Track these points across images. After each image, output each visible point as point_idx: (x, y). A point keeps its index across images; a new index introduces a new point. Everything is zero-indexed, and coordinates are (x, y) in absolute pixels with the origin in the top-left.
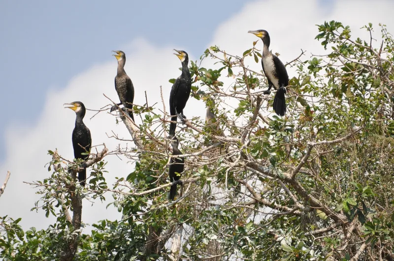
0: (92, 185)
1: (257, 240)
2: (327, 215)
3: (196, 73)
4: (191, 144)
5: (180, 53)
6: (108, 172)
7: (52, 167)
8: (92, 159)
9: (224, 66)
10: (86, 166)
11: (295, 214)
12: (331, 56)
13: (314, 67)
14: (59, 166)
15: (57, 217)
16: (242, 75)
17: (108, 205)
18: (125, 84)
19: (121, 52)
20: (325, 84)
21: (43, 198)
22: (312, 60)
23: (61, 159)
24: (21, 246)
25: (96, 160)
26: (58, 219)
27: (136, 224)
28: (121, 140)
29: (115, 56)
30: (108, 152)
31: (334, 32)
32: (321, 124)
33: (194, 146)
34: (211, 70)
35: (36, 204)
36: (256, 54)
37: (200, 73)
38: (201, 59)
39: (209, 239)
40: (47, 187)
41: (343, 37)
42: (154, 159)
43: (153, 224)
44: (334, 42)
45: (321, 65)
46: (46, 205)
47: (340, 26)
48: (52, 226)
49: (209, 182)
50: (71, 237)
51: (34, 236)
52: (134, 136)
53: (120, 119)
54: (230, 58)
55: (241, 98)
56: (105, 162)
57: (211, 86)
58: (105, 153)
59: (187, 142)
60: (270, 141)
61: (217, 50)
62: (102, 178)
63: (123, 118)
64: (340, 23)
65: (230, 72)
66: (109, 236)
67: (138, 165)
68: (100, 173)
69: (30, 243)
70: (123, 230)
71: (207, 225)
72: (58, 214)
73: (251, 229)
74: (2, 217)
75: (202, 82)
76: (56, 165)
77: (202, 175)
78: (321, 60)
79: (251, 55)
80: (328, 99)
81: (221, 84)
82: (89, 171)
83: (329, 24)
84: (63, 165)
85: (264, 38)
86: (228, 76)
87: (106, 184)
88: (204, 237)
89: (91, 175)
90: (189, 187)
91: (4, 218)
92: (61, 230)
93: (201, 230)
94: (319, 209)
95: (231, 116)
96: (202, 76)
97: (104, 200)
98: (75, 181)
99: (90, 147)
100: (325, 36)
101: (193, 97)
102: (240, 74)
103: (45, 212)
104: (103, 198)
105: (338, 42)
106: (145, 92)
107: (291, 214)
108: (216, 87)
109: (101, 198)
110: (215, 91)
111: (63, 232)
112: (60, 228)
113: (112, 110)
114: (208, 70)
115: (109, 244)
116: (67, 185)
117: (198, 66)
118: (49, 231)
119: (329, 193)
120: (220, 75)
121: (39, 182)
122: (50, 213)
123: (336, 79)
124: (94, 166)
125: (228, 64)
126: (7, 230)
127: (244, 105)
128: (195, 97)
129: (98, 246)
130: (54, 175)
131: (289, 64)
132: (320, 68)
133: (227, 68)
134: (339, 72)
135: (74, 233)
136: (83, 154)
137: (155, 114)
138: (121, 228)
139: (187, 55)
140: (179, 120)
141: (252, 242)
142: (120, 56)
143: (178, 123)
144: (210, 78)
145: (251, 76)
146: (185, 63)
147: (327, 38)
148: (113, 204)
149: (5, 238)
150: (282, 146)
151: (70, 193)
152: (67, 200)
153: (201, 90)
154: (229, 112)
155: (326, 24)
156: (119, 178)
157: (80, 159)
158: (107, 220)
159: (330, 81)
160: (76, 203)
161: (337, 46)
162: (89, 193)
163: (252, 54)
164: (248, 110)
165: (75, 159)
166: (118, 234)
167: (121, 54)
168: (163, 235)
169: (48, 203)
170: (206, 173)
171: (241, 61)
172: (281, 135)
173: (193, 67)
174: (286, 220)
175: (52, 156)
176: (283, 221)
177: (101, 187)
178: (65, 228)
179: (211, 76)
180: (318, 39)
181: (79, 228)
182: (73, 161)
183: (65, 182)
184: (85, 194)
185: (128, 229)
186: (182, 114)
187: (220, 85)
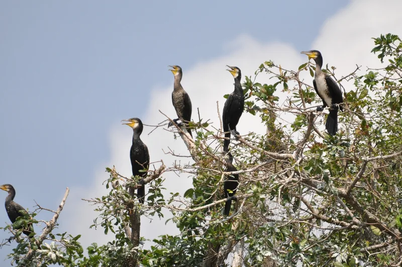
0: (150, 201)
1: (312, 257)
2: (381, 230)
3: (251, 88)
4: (247, 159)
5: (233, 69)
6: (166, 189)
7: (110, 184)
8: (149, 176)
9: (280, 81)
10: (144, 183)
11: (352, 229)
12: (388, 69)
13: (370, 80)
14: (117, 183)
15: (116, 234)
16: (297, 89)
17: (167, 221)
18: (182, 98)
19: (178, 66)
20: (383, 97)
21: (102, 214)
22: (368, 73)
23: (119, 176)
24: (82, 262)
25: (154, 177)
26: (117, 236)
27: (195, 240)
28: (177, 156)
29: (172, 71)
30: (165, 169)
31: (391, 45)
32: (378, 138)
33: (250, 161)
34: (266, 85)
35: (95, 221)
36: (312, 68)
37: (255, 88)
38: (255, 74)
39: (263, 256)
40: (105, 204)
41: (400, 49)
42: (211, 175)
43: (211, 240)
44: (391, 55)
45: (377, 78)
46: (104, 222)
47: (396, 39)
48: (110, 243)
49: (262, 200)
50: (130, 254)
51: (96, 251)
52: (191, 152)
53: (178, 135)
54: (286, 73)
55: (296, 113)
56: (162, 179)
57: (267, 101)
58: (162, 170)
59: (244, 158)
60: (323, 158)
61: (271, 65)
62: (160, 195)
63: (181, 134)
64: (397, 36)
65: (286, 86)
66: (168, 252)
67: (195, 181)
68: (158, 190)
69: (91, 260)
70: (182, 246)
71: (261, 242)
72: (117, 231)
73: (305, 246)
74: (61, 234)
75: (257, 97)
76: (114, 182)
77: (255, 193)
78: (377, 73)
79: (306, 70)
80: (386, 112)
81: (277, 99)
82: (147, 187)
83: (385, 37)
84: (121, 183)
85: (317, 58)
86: (283, 91)
87: (164, 200)
88: (258, 254)
89: (149, 192)
90: (243, 203)
91: (64, 235)
92: (119, 248)
93: (255, 247)
94: (373, 225)
95: (287, 130)
96: (257, 91)
97: (163, 216)
98: (134, 198)
99: (148, 164)
100: (382, 49)
101: (248, 112)
102: (295, 88)
103: (104, 229)
104: (161, 215)
105: (395, 55)
106: (198, 109)
107: (349, 228)
108: (272, 102)
109: (159, 215)
110: (271, 106)
111: (121, 249)
112: (119, 245)
113: (170, 125)
114: (262, 85)
115: (169, 260)
116: (125, 203)
117: (252, 81)
118: (108, 248)
119: (386, 208)
120: (275, 90)
121: (98, 199)
122: (109, 230)
123: (394, 92)
124: (151, 183)
125: (284, 79)
126: (67, 247)
127: (301, 120)
128: (250, 112)
129: (158, 262)
130: (113, 192)
131: (345, 78)
132: (377, 82)
133: (283, 82)
134: (397, 85)
135: (132, 251)
136: (141, 171)
137: (208, 131)
138: (180, 244)
139: (240, 71)
140: (232, 136)
141: (306, 259)
142: (176, 71)
143: (231, 139)
144: (265, 93)
145: (308, 91)
146: (238, 79)
147: (384, 51)
148: (172, 220)
149: (64, 255)
150: (337, 160)
151: (129, 210)
152: (126, 216)
153: (257, 106)
154: (285, 126)
155: (382, 37)
156: (174, 193)
157: (137, 176)
158: (167, 235)
159: (387, 94)
160: (135, 221)
161: (395, 58)
162: (147, 210)
163: (308, 68)
164: (305, 124)
165: (133, 176)
166: (177, 250)
167: (178, 69)
168: (222, 251)
169: (107, 220)
170: (260, 190)
171: (296, 75)
172: (337, 149)
173: (248, 82)
174: (344, 235)
175: (110, 174)
176: (341, 236)
177: (159, 204)
178: (123, 245)
179: (266, 91)
180: (375, 53)
181: (138, 246)
182: (130, 178)
183: (123, 200)
184: (143, 210)
185: (188, 245)
186: (235, 130)
187: (275, 100)
